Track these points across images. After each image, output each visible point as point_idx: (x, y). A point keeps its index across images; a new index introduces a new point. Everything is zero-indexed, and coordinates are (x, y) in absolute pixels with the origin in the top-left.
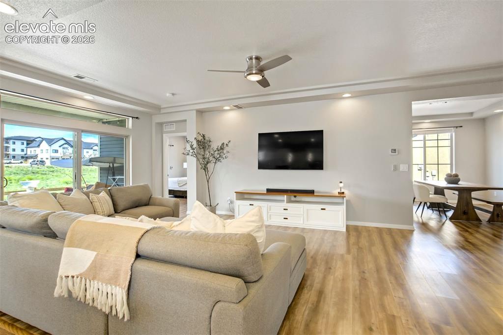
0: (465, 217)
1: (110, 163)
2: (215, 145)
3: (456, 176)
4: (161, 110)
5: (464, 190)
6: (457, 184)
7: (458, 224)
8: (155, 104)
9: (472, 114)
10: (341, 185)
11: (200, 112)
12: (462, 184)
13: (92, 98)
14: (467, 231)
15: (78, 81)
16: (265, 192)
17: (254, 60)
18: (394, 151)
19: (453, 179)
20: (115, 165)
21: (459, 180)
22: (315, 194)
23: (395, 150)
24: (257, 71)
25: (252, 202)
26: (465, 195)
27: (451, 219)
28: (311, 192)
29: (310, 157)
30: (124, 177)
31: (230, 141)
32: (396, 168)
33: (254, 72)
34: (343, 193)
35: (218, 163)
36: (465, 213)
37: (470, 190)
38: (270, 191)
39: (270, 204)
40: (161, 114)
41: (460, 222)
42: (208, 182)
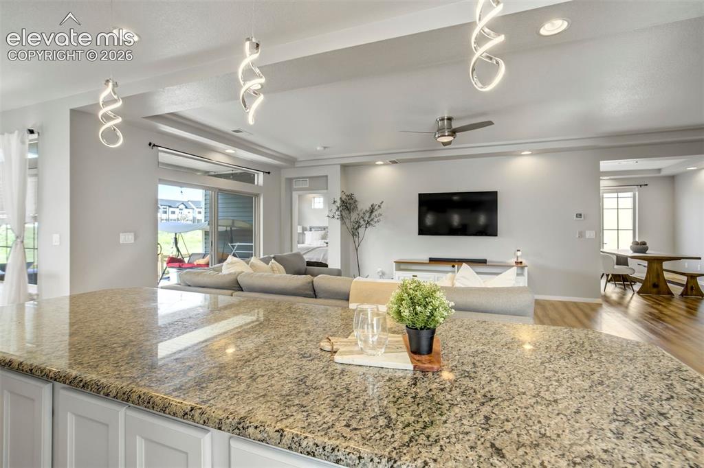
0: (655, 290)
1: (227, 226)
2: (364, 206)
3: (644, 244)
4: (296, 163)
5: (654, 259)
6: (645, 253)
7: (648, 298)
8: (291, 157)
9: (659, 170)
10: (519, 254)
11: (345, 168)
12: (651, 253)
13: (233, 152)
14: (660, 304)
15: (233, 136)
16: (428, 262)
17: (446, 121)
18: (579, 216)
19: (640, 247)
20: (233, 229)
21: (647, 249)
22: (488, 264)
23: (581, 215)
24: (450, 133)
25: (415, 273)
26: (655, 266)
27: (638, 293)
28: (483, 262)
29: (482, 219)
30: (253, 244)
31: (382, 202)
32: (581, 235)
33: (446, 134)
34: (521, 263)
35: (370, 228)
36: (655, 286)
37: (660, 260)
38: (433, 261)
39: (437, 275)
40: (295, 167)
41: (650, 296)
42: (357, 250)
